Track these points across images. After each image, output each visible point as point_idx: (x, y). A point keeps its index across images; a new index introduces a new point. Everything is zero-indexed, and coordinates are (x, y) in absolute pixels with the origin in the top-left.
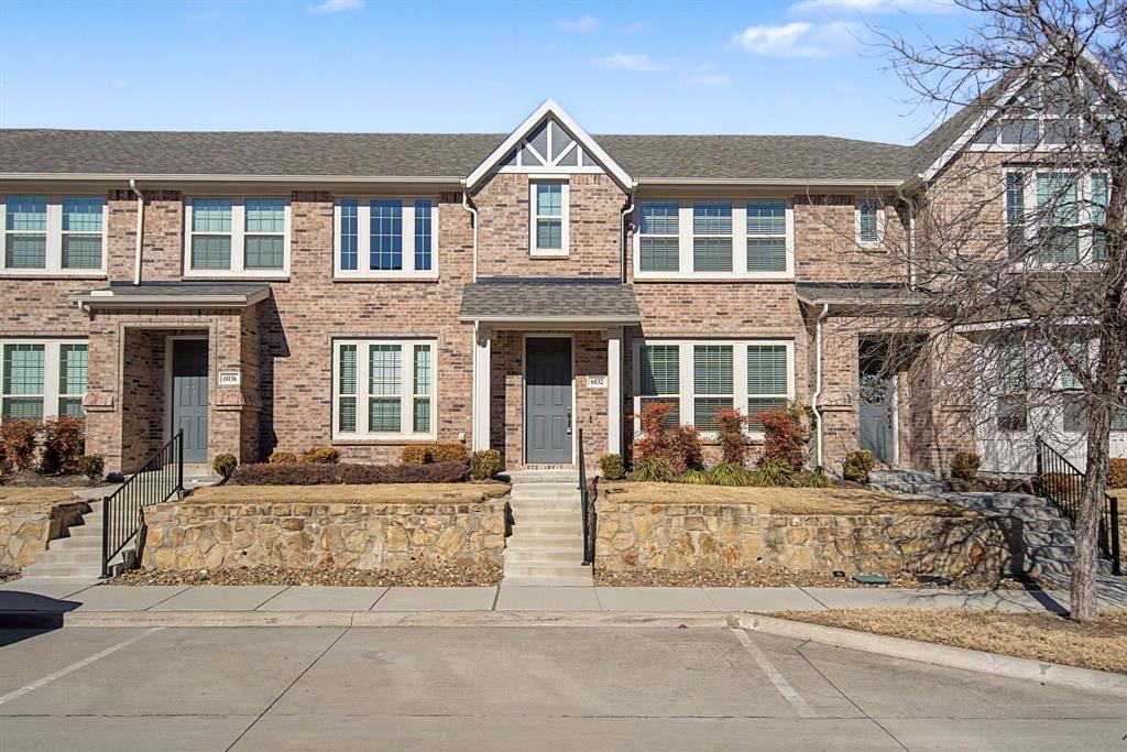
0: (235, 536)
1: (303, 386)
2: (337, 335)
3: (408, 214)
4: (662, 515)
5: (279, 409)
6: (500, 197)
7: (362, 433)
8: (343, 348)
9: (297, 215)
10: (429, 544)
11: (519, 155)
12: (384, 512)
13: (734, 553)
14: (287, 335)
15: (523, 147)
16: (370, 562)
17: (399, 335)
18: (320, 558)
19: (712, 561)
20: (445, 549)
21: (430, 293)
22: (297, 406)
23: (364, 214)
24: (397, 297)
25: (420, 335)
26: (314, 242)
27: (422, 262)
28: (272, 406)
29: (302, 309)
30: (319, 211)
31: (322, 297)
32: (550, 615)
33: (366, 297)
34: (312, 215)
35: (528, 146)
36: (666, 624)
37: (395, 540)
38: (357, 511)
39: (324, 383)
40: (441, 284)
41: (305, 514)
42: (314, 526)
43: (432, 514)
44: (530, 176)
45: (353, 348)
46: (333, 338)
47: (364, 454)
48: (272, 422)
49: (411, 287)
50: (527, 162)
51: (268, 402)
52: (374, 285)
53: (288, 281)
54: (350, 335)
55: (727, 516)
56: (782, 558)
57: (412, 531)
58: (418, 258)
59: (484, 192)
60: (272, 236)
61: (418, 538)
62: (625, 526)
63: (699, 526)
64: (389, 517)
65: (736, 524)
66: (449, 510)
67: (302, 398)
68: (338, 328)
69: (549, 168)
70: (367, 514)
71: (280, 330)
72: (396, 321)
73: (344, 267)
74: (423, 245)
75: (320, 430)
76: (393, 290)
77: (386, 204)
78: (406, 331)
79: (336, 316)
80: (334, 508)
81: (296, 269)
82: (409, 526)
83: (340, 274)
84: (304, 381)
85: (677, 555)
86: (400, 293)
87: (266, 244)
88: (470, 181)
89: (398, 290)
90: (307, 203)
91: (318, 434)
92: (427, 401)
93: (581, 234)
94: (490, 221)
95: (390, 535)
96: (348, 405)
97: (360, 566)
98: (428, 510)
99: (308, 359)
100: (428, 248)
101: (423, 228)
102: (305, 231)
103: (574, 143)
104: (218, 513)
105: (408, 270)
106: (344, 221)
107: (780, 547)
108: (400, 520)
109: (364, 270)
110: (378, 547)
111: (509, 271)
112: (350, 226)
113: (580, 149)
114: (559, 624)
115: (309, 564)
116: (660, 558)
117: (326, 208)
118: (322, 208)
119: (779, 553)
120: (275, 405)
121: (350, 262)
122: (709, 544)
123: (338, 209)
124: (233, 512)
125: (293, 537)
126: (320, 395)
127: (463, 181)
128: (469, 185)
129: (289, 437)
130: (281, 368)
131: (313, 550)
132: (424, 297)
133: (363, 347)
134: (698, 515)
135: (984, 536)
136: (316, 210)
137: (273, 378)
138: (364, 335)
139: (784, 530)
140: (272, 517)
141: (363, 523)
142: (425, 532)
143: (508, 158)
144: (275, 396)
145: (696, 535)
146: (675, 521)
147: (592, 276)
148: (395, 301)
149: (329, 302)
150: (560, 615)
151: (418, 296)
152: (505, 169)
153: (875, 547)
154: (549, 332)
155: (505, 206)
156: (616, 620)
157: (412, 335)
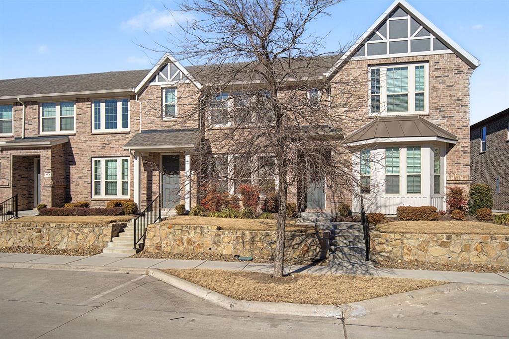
0: (18, 234)
1: (81, 177)
2: (93, 156)
3: (119, 105)
4: (172, 229)
5: (72, 186)
6: (150, 96)
7: (103, 196)
8: (96, 161)
9: (78, 108)
10: (84, 239)
11: (157, 77)
12: (68, 227)
13: (200, 246)
14: (75, 157)
15: (159, 74)
16: (62, 246)
17: (115, 155)
18: (45, 244)
19: (190, 249)
20: (89, 241)
21: (127, 138)
22: (78, 185)
23: (103, 106)
24: (115, 140)
25: (123, 155)
26: (84, 119)
27: (125, 125)
28: (70, 185)
29: (80, 146)
30: (86, 106)
31: (87, 141)
32: (82, 267)
33: (103, 140)
34: (83, 108)
35: (161, 73)
36: (122, 272)
37: (71, 237)
38: (60, 226)
39: (88, 175)
40: (131, 134)
41: (41, 227)
42: (44, 231)
43: (85, 227)
44: (162, 86)
45: (99, 161)
46: (92, 157)
47: (103, 204)
48: (70, 192)
49: (120, 136)
50: (161, 80)
52: (106, 135)
53: (75, 135)
54: (98, 156)
55: (198, 231)
56: (219, 249)
57: (78, 234)
58: (123, 123)
59: (143, 94)
60: (70, 117)
61: (80, 237)
62: (157, 234)
63: (187, 234)
64: (71, 228)
65: (201, 234)
66: (92, 226)
67: (80, 181)
68: (93, 153)
69: (168, 83)
70: (63, 227)
71: (72, 155)
72: (114, 150)
73: (96, 128)
74: (125, 117)
75: (87, 194)
76: (113, 137)
77: (111, 102)
78: (118, 154)
79: (92, 148)
80: (52, 225)
81: (78, 130)
82: (77, 232)
83: (94, 131)
84: (81, 175)
85: (176, 246)
86: (116, 138)
87: (68, 121)
88: (136, 90)
89: (115, 137)
90: (81, 103)
91: (86, 196)
92: (127, 182)
93: (182, 110)
94: (146, 107)
95: (70, 235)
96: (98, 184)
97: (59, 247)
98: (84, 226)
99: (83, 166)
100: (127, 119)
101: (125, 110)
102: (80, 114)
103: (179, 71)
104: (13, 226)
105: (120, 129)
106: (95, 109)
107: (219, 244)
108: (74, 230)
109: (103, 129)
110: (65, 240)
111: (153, 127)
112: (98, 111)
113: (181, 73)
114: (84, 270)
115: (41, 246)
116: (169, 248)
117: (89, 105)
118: (87, 105)
119: (219, 246)
120: (71, 185)
121: (98, 126)
122: (190, 241)
123: (93, 105)
124: (18, 225)
125: (37, 236)
126: (87, 180)
127: (133, 90)
128: (136, 92)
129: (76, 197)
130: (73, 170)
131: (43, 241)
132: (125, 140)
133: (103, 161)
134: (187, 229)
135: (310, 241)
136: (85, 106)
137: (70, 174)
138: (102, 156)
139: (222, 237)
140: (31, 227)
141: (61, 230)
142: (83, 235)
143: (152, 79)
144: (71, 181)
145: (185, 238)
146: (177, 233)
147: (186, 128)
148: (114, 141)
149: (90, 143)
151: (123, 139)
152: (152, 84)
153: (260, 245)
154: (170, 152)
155: (152, 99)
156: (105, 270)
157: (120, 155)
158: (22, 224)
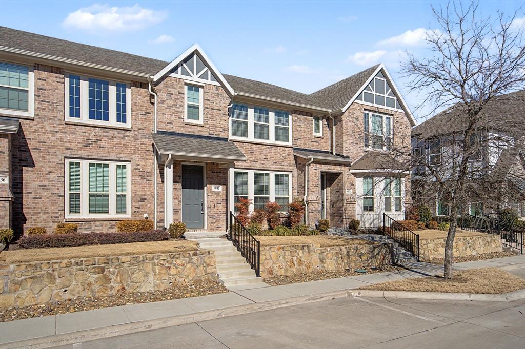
0: (58, 281)
1: (45, 186)
2: (68, 156)
3: (112, 90)
4: (281, 250)
5: (27, 201)
6: (170, 89)
7: (84, 214)
8: (71, 164)
9: (38, 79)
10: (178, 274)
11: (180, 69)
12: (153, 259)
13: (308, 266)
14: (32, 154)
15: (182, 65)
16: (148, 287)
17: (108, 158)
18: (117, 288)
19: (302, 269)
20: (187, 276)
21: (127, 136)
22: (41, 198)
23: (84, 86)
24: (107, 136)
25: (121, 159)
26: (51, 98)
27: (121, 118)
28: (22, 198)
29: (43, 138)
30: (55, 79)
31: (57, 132)
32: (284, 301)
33: (87, 135)
34: (50, 81)
35: (184, 65)
36: (327, 298)
37: (160, 273)
38: (137, 260)
39: (60, 184)
40: (133, 132)
41: (105, 263)
42: (111, 270)
43: (179, 258)
44: (185, 81)
45: (78, 164)
46: (65, 157)
47: (87, 226)
48: (22, 208)
49: (115, 132)
50: (184, 73)
51: (19, 195)
52: (92, 128)
53: (33, 120)
54: (77, 156)
55: (306, 250)
56: (325, 265)
57: (169, 268)
58: (118, 116)
59: (161, 85)
60: (18, 89)
61: (173, 271)
62: (268, 257)
63: (296, 254)
64: (156, 261)
65: (309, 253)
66: (188, 255)
67: (44, 193)
68: (69, 152)
69: (195, 79)
70: (143, 260)
71: (27, 150)
72: (106, 150)
73: (71, 115)
74: (121, 108)
75: (57, 213)
76: (104, 132)
77: (99, 82)
78: (112, 156)
79: (67, 144)
80: (123, 258)
81: (38, 112)
82: (167, 265)
83: (68, 119)
84: (46, 183)
85: (289, 268)
86: (108, 134)
87: (13, 94)
88: (156, 78)
89: (107, 132)
90: (46, 73)
91: (56, 215)
92: (125, 196)
93: (210, 114)
94: (164, 101)
95: (157, 271)
96: (75, 198)
97: (142, 290)
98: (177, 256)
99: (48, 169)
100: (125, 111)
101: (121, 99)
102: (45, 90)
103: (206, 68)
104: (45, 267)
105: (113, 121)
106: (71, 88)
107: (324, 261)
108: (162, 262)
109: (84, 118)
110: (151, 278)
111: (174, 129)
112: (75, 92)
113: (209, 72)
114: (288, 305)
115: (111, 293)
116: (283, 270)
117: (60, 78)
118: (57, 77)
119: (324, 263)
120: (24, 197)
121: (75, 112)
122: (300, 262)
123: (67, 80)
124: (56, 266)
125: (98, 278)
126: (57, 191)
127: (152, 77)
128: (155, 80)
129: (34, 217)
130: (28, 174)
131: (112, 284)
132: (123, 138)
133: (85, 164)
134: (295, 250)
135: (384, 251)
136: (53, 78)
137: (22, 180)
138: (86, 157)
139: (325, 254)
140: (83, 267)
141: (141, 266)
142: (177, 268)
143: (174, 70)
144: (24, 192)
145: (295, 258)
146: (287, 254)
147: (215, 136)
148: (105, 139)
149: (63, 135)
150: (287, 301)
151: (119, 137)
152: (172, 75)
153: (354, 258)
154: (189, 162)
155: (173, 94)
156: (309, 299)
157: (116, 159)
158: (65, 261)
